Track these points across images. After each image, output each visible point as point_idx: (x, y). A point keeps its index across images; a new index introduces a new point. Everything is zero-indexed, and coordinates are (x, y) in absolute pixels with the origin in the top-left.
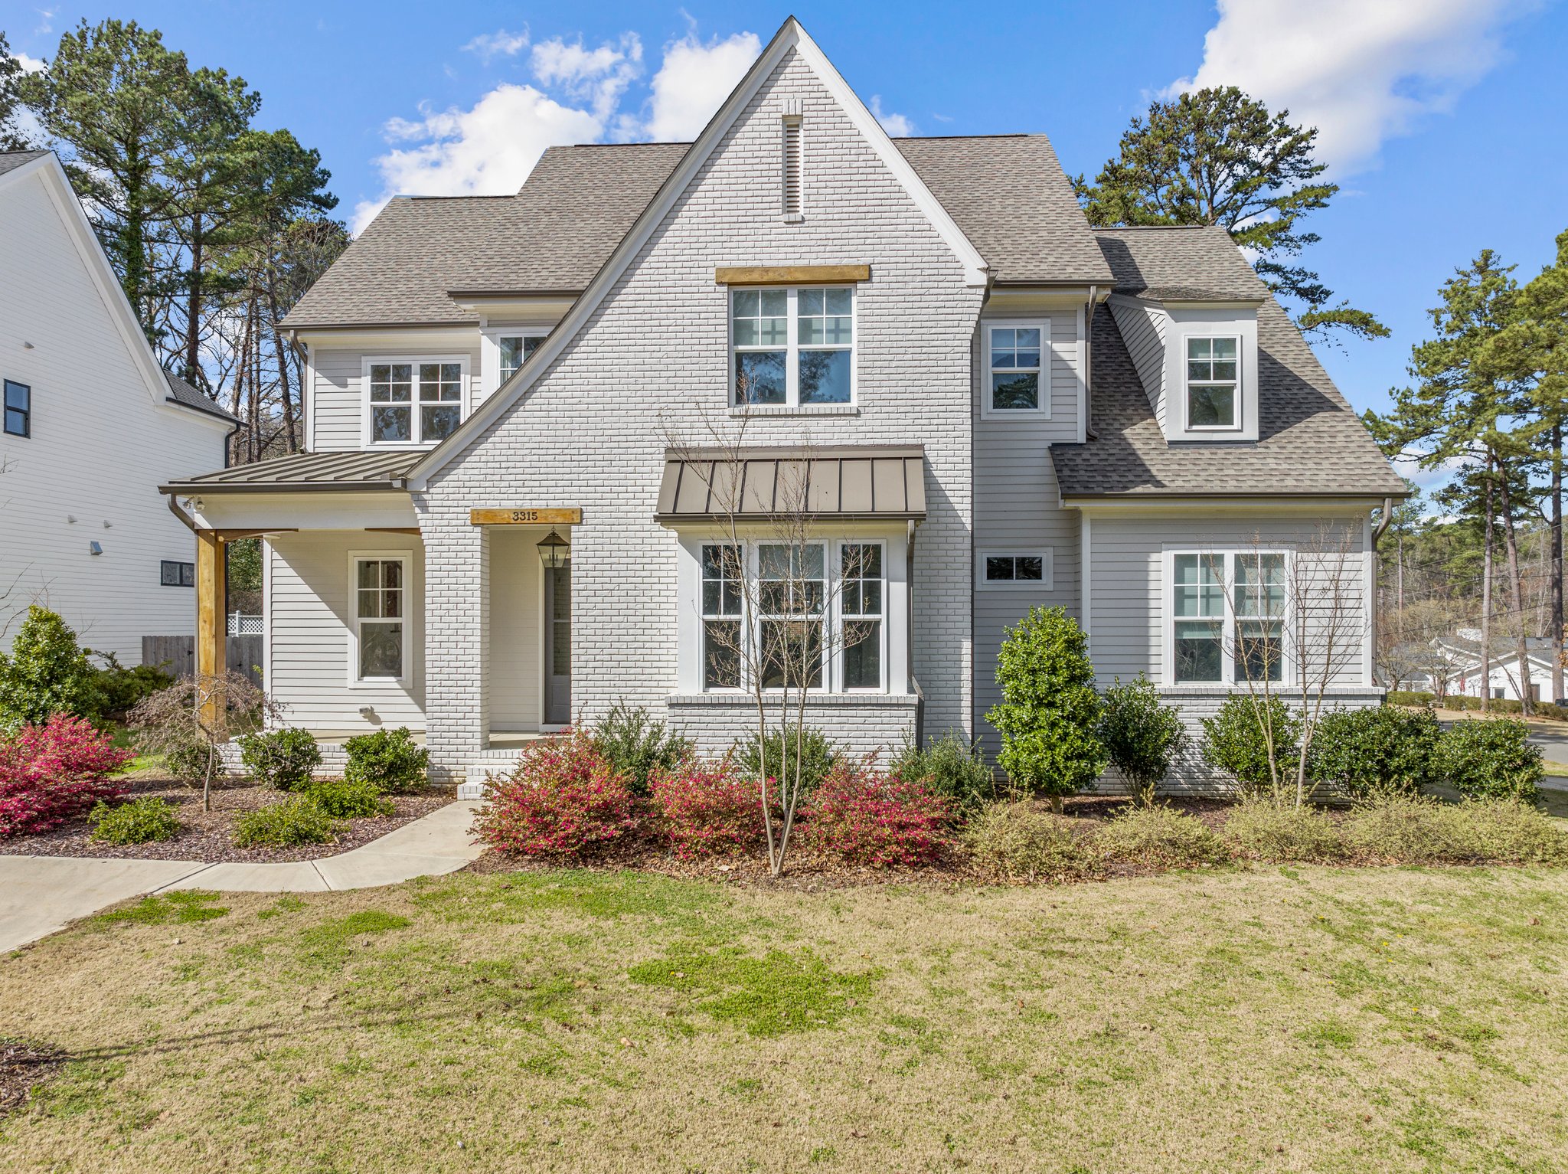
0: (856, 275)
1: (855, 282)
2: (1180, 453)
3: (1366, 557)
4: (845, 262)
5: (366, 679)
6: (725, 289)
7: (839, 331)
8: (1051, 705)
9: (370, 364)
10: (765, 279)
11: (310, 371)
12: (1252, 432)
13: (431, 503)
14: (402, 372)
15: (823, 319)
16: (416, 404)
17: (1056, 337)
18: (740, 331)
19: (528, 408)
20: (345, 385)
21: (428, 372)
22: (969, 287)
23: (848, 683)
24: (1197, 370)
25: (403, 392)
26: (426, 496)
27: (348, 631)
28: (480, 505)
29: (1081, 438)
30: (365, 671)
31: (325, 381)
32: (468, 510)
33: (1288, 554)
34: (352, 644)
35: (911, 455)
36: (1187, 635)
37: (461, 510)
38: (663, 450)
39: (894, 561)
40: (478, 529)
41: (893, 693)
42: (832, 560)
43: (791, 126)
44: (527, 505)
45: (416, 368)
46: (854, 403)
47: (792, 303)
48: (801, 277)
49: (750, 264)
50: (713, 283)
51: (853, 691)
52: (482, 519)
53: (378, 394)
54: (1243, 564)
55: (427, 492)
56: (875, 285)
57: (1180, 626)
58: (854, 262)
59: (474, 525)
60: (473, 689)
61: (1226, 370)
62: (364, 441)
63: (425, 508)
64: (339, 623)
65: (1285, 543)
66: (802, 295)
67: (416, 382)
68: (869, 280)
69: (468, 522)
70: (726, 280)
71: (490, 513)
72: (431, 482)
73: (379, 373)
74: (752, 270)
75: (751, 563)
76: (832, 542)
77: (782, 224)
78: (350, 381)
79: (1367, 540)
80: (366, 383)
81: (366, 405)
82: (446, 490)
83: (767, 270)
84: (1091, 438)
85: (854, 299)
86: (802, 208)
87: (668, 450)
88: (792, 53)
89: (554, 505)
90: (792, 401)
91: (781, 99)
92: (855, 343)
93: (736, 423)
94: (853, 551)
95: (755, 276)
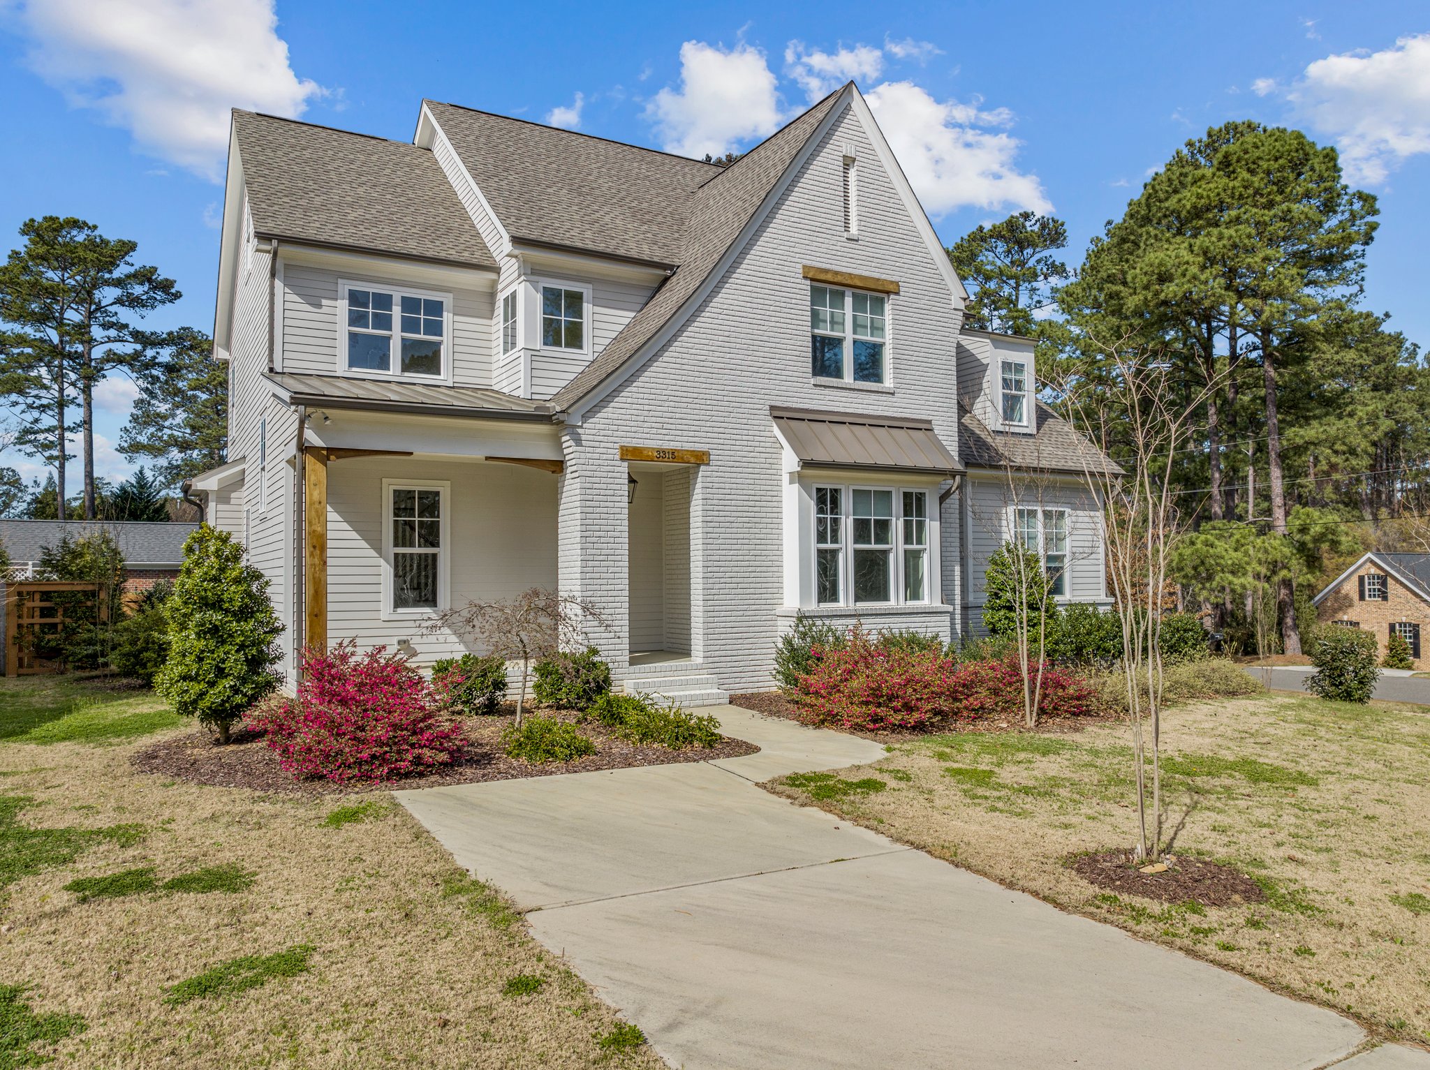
0: (891, 288)
1: (888, 293)
3: (1101, 514)
4: (883, 277)
5: (400, 610)
6: (808, 282)
7: (877, 328)
9: (347, 288)
10: (836, 280)
11: (280, 286)
12: (1033, 428)
13: (583, 437)
14: (384, 301)
15: (867, 317)
16: (397, 335)
18: (816, 319)
20: (320, 306)
21: (410, 305)
22: (955, 309)
24: (1006, 383)
25: (384, 322)
26: (579, 431)
27: (382, 562)
28: (628, 442)
30: (400, 602)
31: (297, 299)
32: (617, 446)
33: (1067, 511)
35: (923, 427)
37: (610, 445)
38: (768, 408)
40: (626, 464)
41: (934, 605)
42: (897, 504)
43: (848, 162)
44: (665, 446)
45: (397, 299)
46: (888, 382)
47: (848, 301)
48: (859, 284)
49: (828, 266)
50: (801, 276)
51: (910, 603)
52: (629, 454)
53: (356, 319)
54: (1046, 516)
55: (581, 427)
56: (901, 298)
58: (889, 278)
59: (622, 460)
60: (622, 611)
61: (1020, 385)
62: (341, 366)
63: (578, 442)
64: (373, 553)
65: (1064, 503)
66: (854, 296)
67: (397, 312)
68: (897, 293)
69: (618, 457)
70: (810, 275)
71: (635, 450)
72: (585, 418)
73: (356, 298)
74: (826, 271)
75: (846, 502)
76: (897, 489)
77: (845, 240)
78: (324, 302)
80: (342, 307)
81: (343, 329)
82: (598, 426)
83: (837, 273)
85: (887, 306)
86: (854, 230)
87: (772, 408)
88: (848, 108)
89: (688, 446)
90: (848, 378)
91: (841, 144)
92: (888, 338)
93: (817, 391)
94: (907, 496)
95: (829, 277)
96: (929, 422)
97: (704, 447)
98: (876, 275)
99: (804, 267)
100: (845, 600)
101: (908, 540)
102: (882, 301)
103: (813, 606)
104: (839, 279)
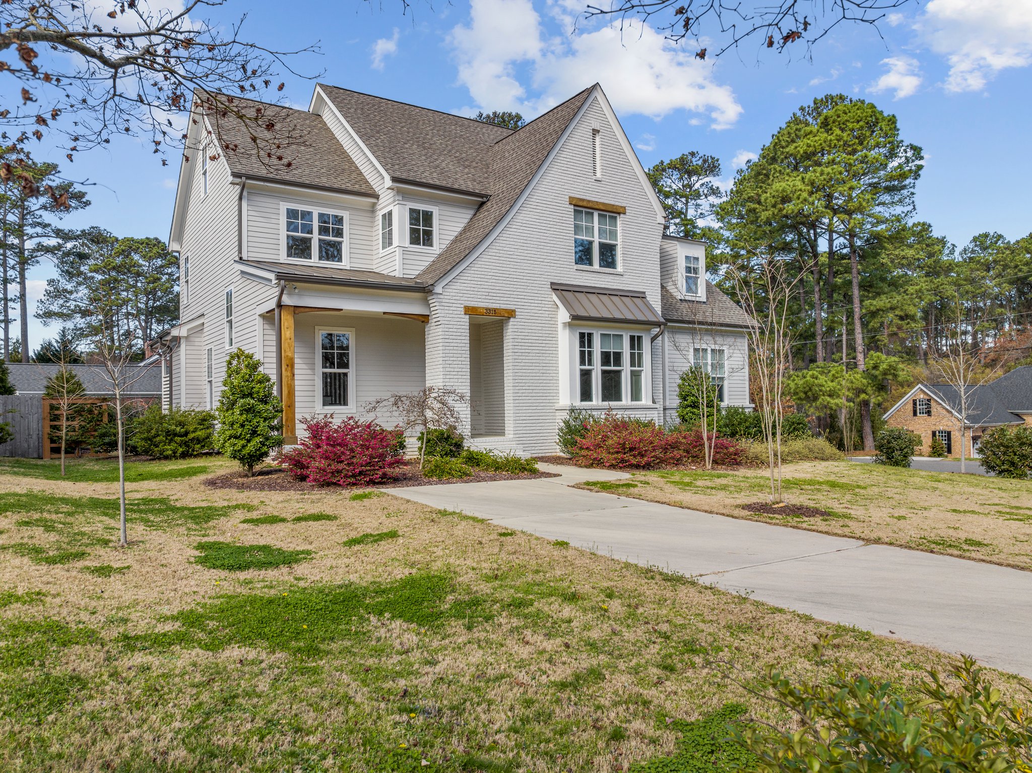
0: (621, 210)
1: (619, 213)
4: (616, 203)
5: (326, 407)
6: (572, 207)
7: (613, 234)
9: (285, 207)
10: (588, 205)
12: (704, 298)
13: (443, 300)
14: (307, 215)
15: (607, 228)
16: (315, 237)
18: (577, 229)
20: (269, 218)
21: (324, 218)
22: (659, 224)
23: (631, 400)
24: (688, 269)
25: (307, 228)
26: (441, 296)
27: (316, 377)
28: (469, 304)
31: (255, 213)
32: (462, 306)
33: (726, 349)
34: (318, 384)
35: (641, 296)
37: (459, 305)
38: (549, 283)
39: (646, 344)
40: (467, 317)
42: (626, 341)
43: (595, 132)
44: (491, 306)
45: (316, 214)
46: (620, 268)
47: (596, 218)
48: (602, 208)
49: (582, 197)
50: (568, 203)
51: (634, 402)
52: (469, 310)
53: (291, 226)
54: (712, 353)
56: (627, 216)
58: (620, 204)
59: (465, 314)
61: (696, 270)
62: (282, 256)
63: (440, 303)
64: (310, 372)
66: (599, 215)
67: (315, 223)
68: (625, 213)
69: (463, 313)
70: (573, 203)
71: (473, 308)
72: (444, 288)
73: (292, 214)
74: (583, 200)
75: (597, 341)
76: (626, 333)
77: (593, 181)
78: (272, 216)
79: (746, 345)
80: (283, 220)
81: (283, 233)
82: (452, 294)
83: (589, 201)
85: (619, 222)
86: (599, 175)
87: (552, 284)
88: (595, 99)
89: (503, 307)
90: (596, 266)
91: (591, 121)
92: (619, 242)
93: (578, 273)
94: (632, 338)
95: (585, 204)
96: (644, 293)
97: (513, 307)
98: (612, 203)
99: (570, 197)
100: (597, 400)
101: (632, 365)
102: (615, 218)
103: (578, 403)
104: (590, 205)
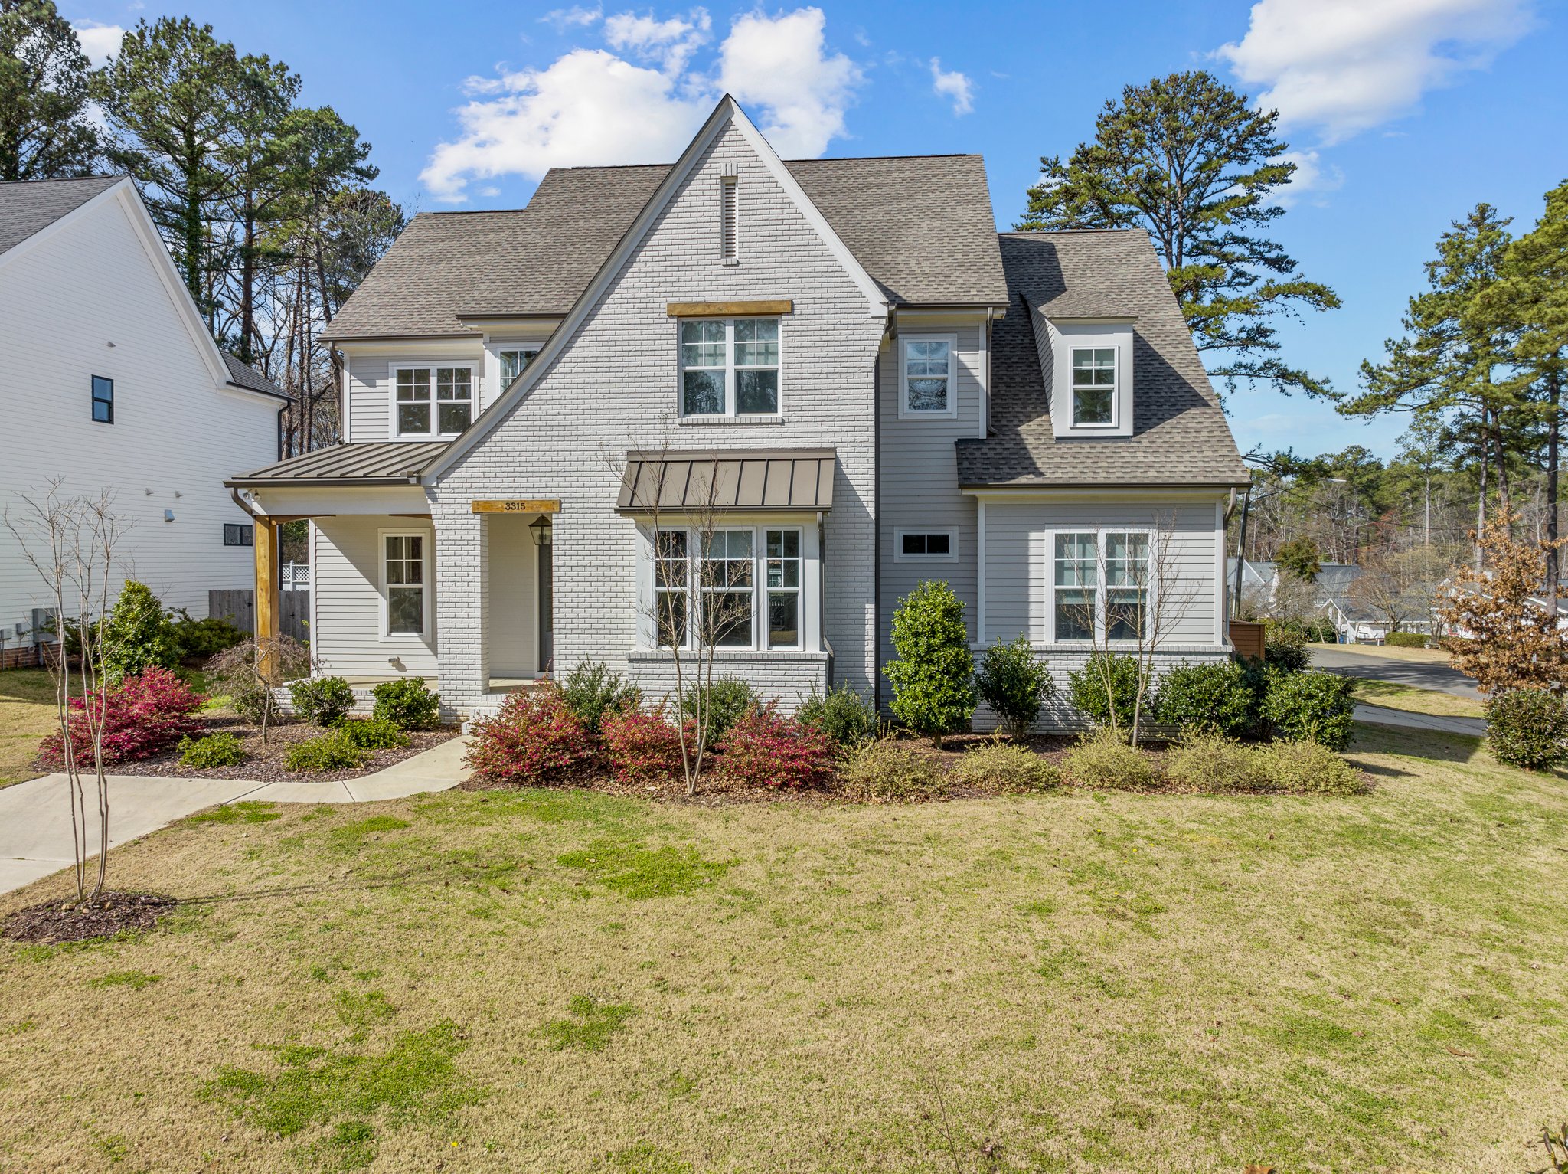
0: (781, 309)
1: (781, 314)
2: (1064, 447)
3: (1219, 534)
4: (772, 297)
5: (393, 634)
6: (675, 320)
7: (769, 353)
8: (930, 662)
9: (395, 369)
10: (707, 312)
11: (346, 375)
12: (1127, 429)
13: (440, 496)
14: (424, 375)
15: (754, 344)
16: (434, 402)
17: (960, 348)
18: (688, 353)
19: (517, 418)
20: (375, 386)
21: (444, 375)
22: (873, 318)
23: (772, 643)
24: (1081, 376)
25: (424, 393)
26: (436, 490)
27: (378, 595)
28: (480, 497)
29: (983, 435)
30: (393, 628)
31: (359, 383)
32: (470, 501)
33: (1152, 533)
34: (382, 604)
35: (825, 456)
36: (1067, 601)
37: (464, 501)
38: (625, 453)
39: (808, 541)
40: (478, 517)
41: (808, 651)
42: (759, 542)
43: (728, 185)
44: (517, 498)
45: (434, 371)
46: (780, 414)
48: (736, 310)
49: (695, 300)
50: (665, 315)
51: (777, 650)
52: (483, 509)
53: (403, 393)
54: (1112, 540)
55: (437, 487)
56: (797, 317)
57: (1059, 594)
58: (779, 298)
59: (475, 513)
60: (475, 646)
61: (1105, 376)
62: (392, 434)
63: (435, 500)
64: (372, 588)
65: (1150, 524)
66: (737, 324)
67: (434, 384)
68: (791, 313)
69: (470, 511)
70: (675, 313)
71: (487, 504)
72: (440, 479)
73: (404, 376)
74: (696, 305)
75: (694, 543)
76: (759, 529)
77: (721, 267)
78: (379, 382)
79: (1219, 521)
80: (392, 383)
81: (393, 403)
82: (452, 485)
83: (708, 305)
84: (990, 434)
85: (780, 328)
86: (737, 253)
87: (630, 453)
88: (728, 124)
89: (536, 497)
90: (729, 412)
91: (720, 163)
92: (782, 365)
93: (683, 430)
94: (773, 537)
95: (699, 310)
96: (834, 450)
97: (555, 497)
98: (761, 298)
99: (669, 305)
100: (692, 643)
101: (773, 582)
102: (775, 323)
104: (715, 310)
